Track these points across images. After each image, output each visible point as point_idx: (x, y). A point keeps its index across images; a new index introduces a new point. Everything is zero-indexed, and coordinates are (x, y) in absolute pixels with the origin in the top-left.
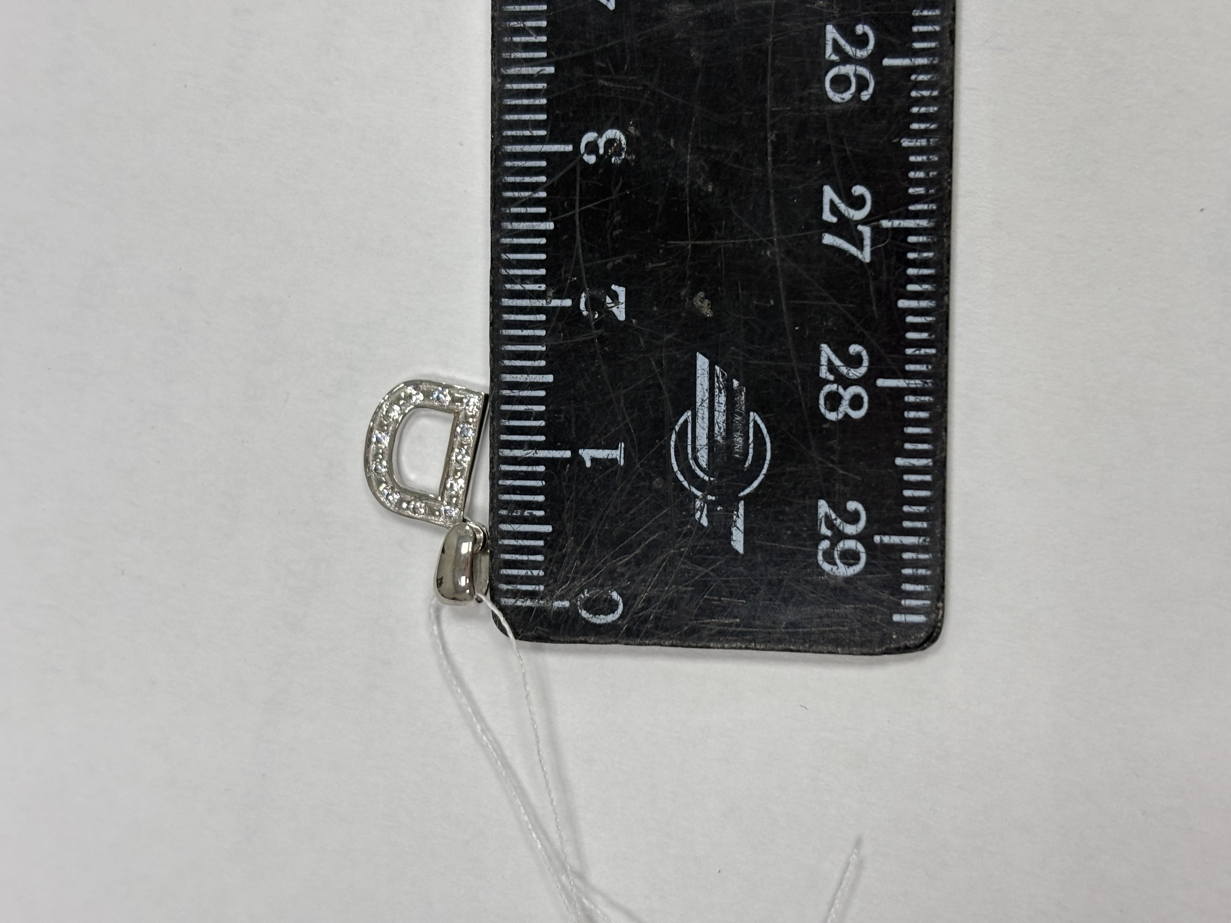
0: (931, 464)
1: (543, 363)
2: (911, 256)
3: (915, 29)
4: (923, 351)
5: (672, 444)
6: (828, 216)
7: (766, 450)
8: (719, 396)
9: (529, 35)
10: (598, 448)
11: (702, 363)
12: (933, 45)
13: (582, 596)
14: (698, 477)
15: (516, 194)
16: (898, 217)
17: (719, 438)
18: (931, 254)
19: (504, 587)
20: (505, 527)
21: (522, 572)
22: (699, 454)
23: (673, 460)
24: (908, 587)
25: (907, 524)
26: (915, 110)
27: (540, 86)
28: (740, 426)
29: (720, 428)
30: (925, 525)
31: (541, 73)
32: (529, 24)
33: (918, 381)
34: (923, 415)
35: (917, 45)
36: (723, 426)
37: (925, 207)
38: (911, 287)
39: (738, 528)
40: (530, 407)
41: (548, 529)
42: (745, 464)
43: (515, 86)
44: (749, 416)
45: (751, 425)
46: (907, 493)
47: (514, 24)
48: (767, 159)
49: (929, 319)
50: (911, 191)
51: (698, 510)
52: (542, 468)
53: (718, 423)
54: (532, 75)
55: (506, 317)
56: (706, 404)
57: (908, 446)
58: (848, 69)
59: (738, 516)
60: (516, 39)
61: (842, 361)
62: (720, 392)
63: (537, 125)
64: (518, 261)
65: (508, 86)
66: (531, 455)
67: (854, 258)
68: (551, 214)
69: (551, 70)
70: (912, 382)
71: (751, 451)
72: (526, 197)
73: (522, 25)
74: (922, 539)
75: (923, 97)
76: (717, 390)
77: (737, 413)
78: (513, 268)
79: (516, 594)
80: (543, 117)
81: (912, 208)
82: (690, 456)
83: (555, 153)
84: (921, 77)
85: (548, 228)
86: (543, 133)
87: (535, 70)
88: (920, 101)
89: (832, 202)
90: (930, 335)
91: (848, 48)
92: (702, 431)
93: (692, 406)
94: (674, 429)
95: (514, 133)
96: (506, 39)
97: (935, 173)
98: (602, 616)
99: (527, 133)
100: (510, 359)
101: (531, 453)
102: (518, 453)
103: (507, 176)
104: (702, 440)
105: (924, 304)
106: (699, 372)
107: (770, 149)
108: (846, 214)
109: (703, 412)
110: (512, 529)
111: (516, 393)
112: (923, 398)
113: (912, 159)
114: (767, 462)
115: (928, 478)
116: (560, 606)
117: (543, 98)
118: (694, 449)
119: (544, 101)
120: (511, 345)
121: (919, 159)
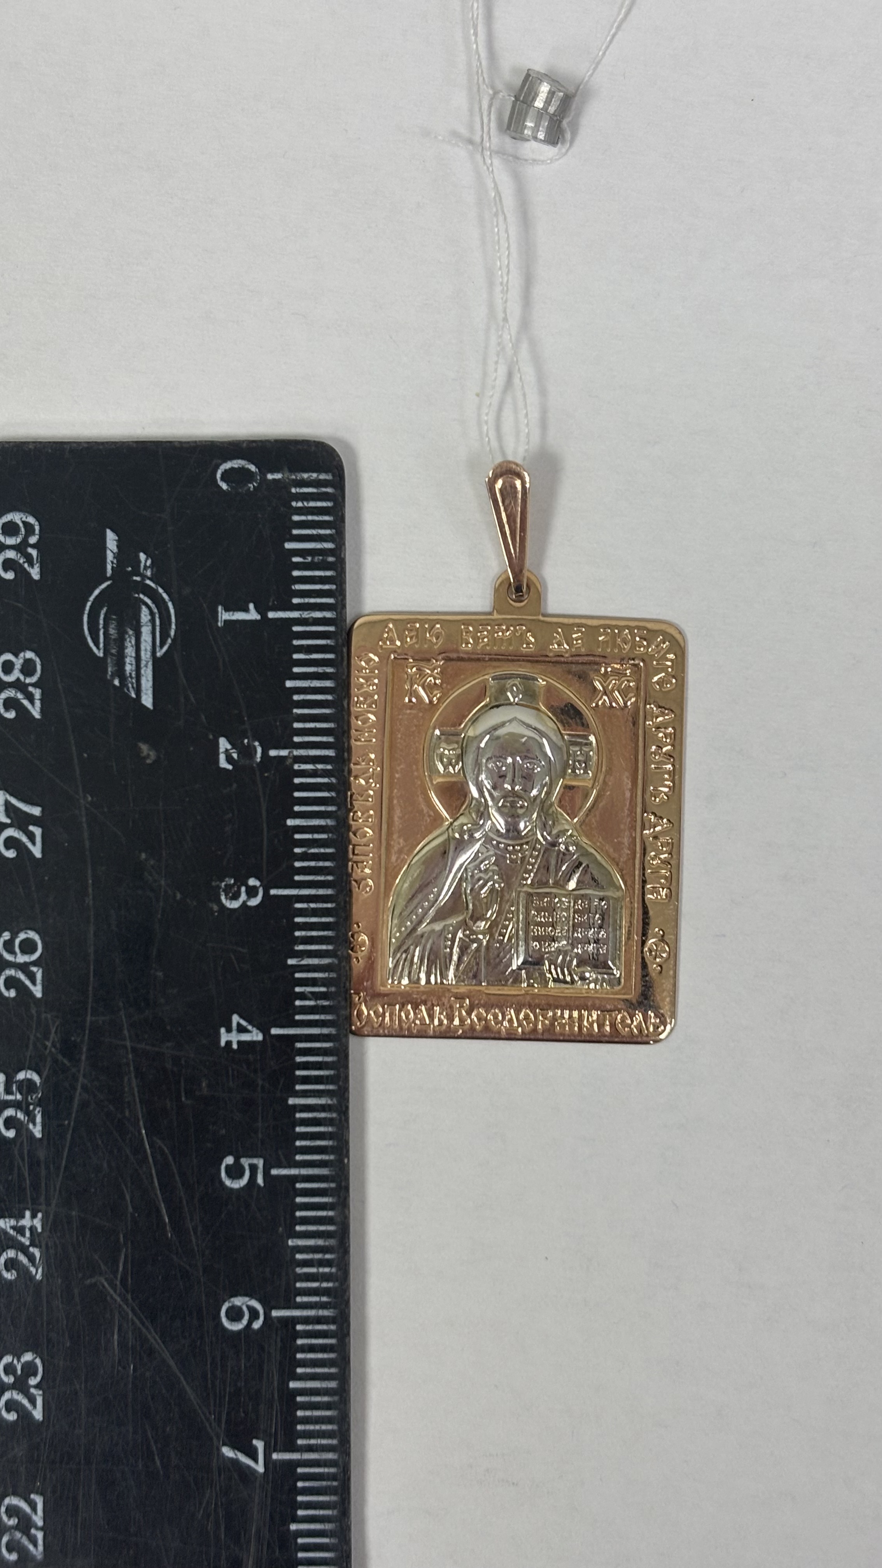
1: (296, 697)
5: (173, 626)
6: (37, 831)
7: (88, 623)
8: (131, 670)
9: (312, 993)
11: (147, 700)
13: (255, 484)
14: (149, 597)
15: (322, 850)
17: (131, 632)
19: (329, 490)
21: (312, 504)
22: (149, 617)
23: (172, 611)
28: (112, 642)
29: (130, 642)
31: (300, 959)
36: (128, 644)
39: (112, 552)
41: (288, 546)
42: (107, 611)
43: (324, 947)
44: (104, 653)
45: (101, 645)
47: (326, 1003)
48: (93, 881)
51: (149, 567)
52: (295, 601)
53: (132, 646)
55: (331, 739)
56: (143, 663)
58: (21, 959)
59: (112, 562)
60: (323, 989)
61: (22, 704)
62: (130, 674)
63: (302, 913)
64: (320, 790)
66: (306, 613)
67: (11, 795)
68: (290, 833)
69: (291, 962)
71: (101, 622)
72: (314, 847)
76: (134, 675)
78: (324, 783)
79: (317, 483)
80: (298, 920)
82: (157, 616)
83: (285, 887)
85: (293, 820)
86: (298, 906)
87: (306, 961)
89: (34, 843)
92: (147, 639)
93: (155, 660)
94: (172, 640)
96: (333, 989)
98: (236, 466)
99: (313, 905)
100: (327, 700)
101: (306, 615)
102: (318, 615)
103: (331, 867)
104: (146, 632)
107: (90, 890)
108: (21, 833)
109: (146, 655)
110: (323, 543)
111: (320, 670)
114: (87, 612)
116: (276, 474)
117: (298, 937)
118: (153, 621)
120: (325, 714)
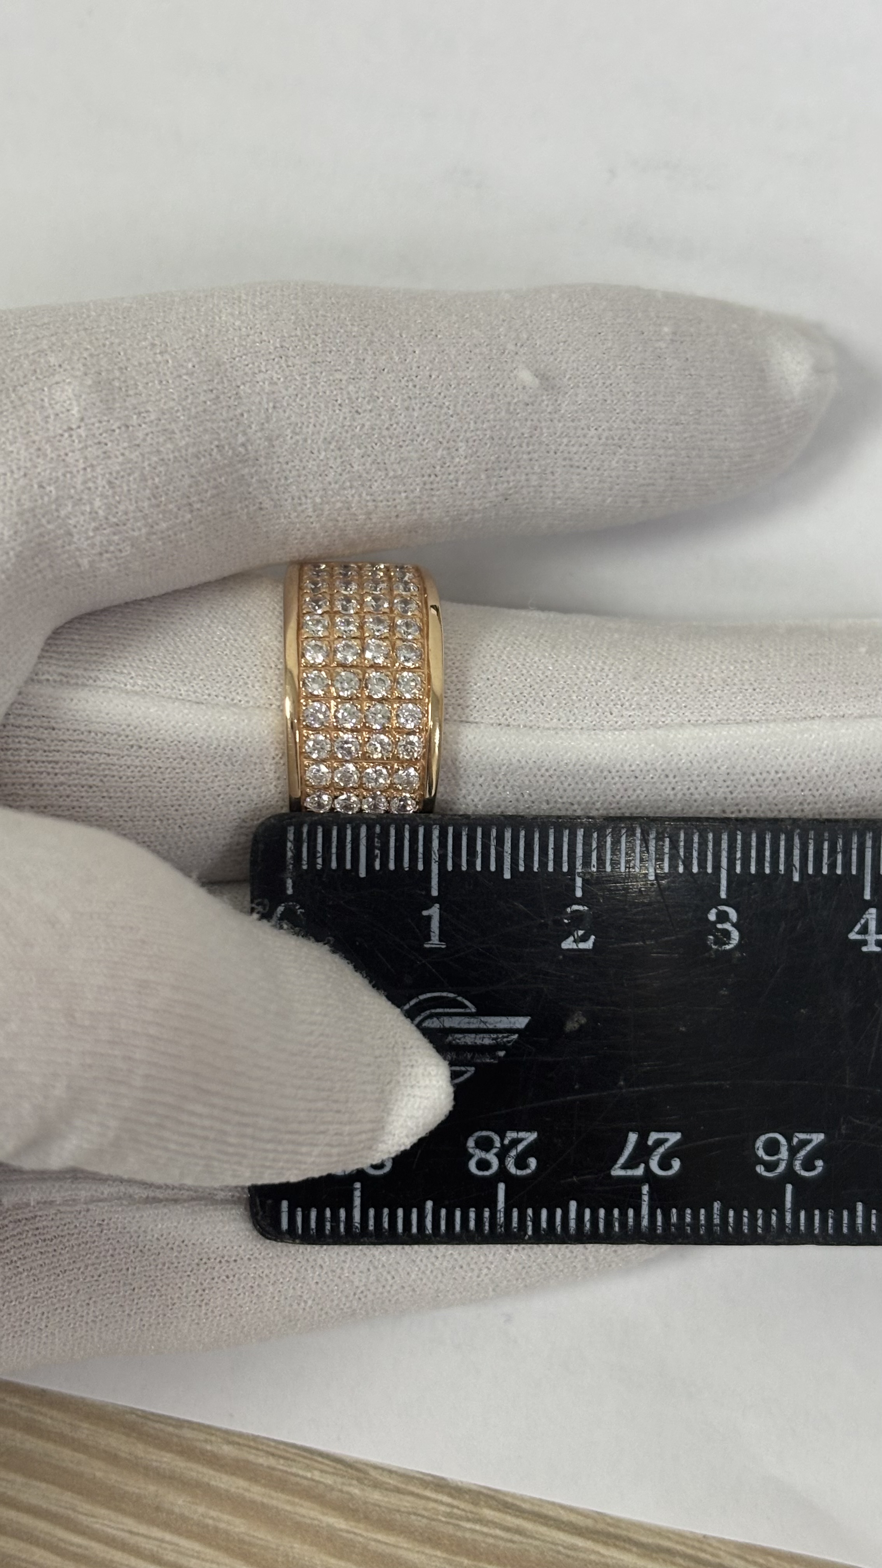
0: (427, 1232)
2: (616, 1212)
3: (817, 1212)
4: (530, 1223)
10: (440, 923)
12: (802, 1228)
16: (651, 1199)
18: (617, 1229)
20: (363, 831)
24: (313, 1214)
25: (372, 1212)
26: (746, 1213)
27: (782, 867)
30: (371, 1228)
32: (840, 857)
33: (502, 1219)
34: (472, 1225)
35: (802, 1214)
37: (659, 1223)
38: (587, 1213)
40: (480, 856)
46: (400, 1212)
49: (559, 1229)
50: (674, 1211)
54: (792, 860)
57: (443, 1212)
65: (783, 837)
70: (502, 1215)
73: (839, 850)
74: (359, 1226)
75: (757, 1220)
77: (474, 1054)
81: (659, 1211)
84: (774, 1218)
88: (753, 1218)
90: (544, 1230)
91: (803, 1153)
95: (739, 842)
97: (689, 1231)
105: (572, 1224)
106: (512, 1019)
112: (487, 1224)
113: (703, 1211)
115: (414, 1230)
119: (767, 871)
121: (702, 1218)
